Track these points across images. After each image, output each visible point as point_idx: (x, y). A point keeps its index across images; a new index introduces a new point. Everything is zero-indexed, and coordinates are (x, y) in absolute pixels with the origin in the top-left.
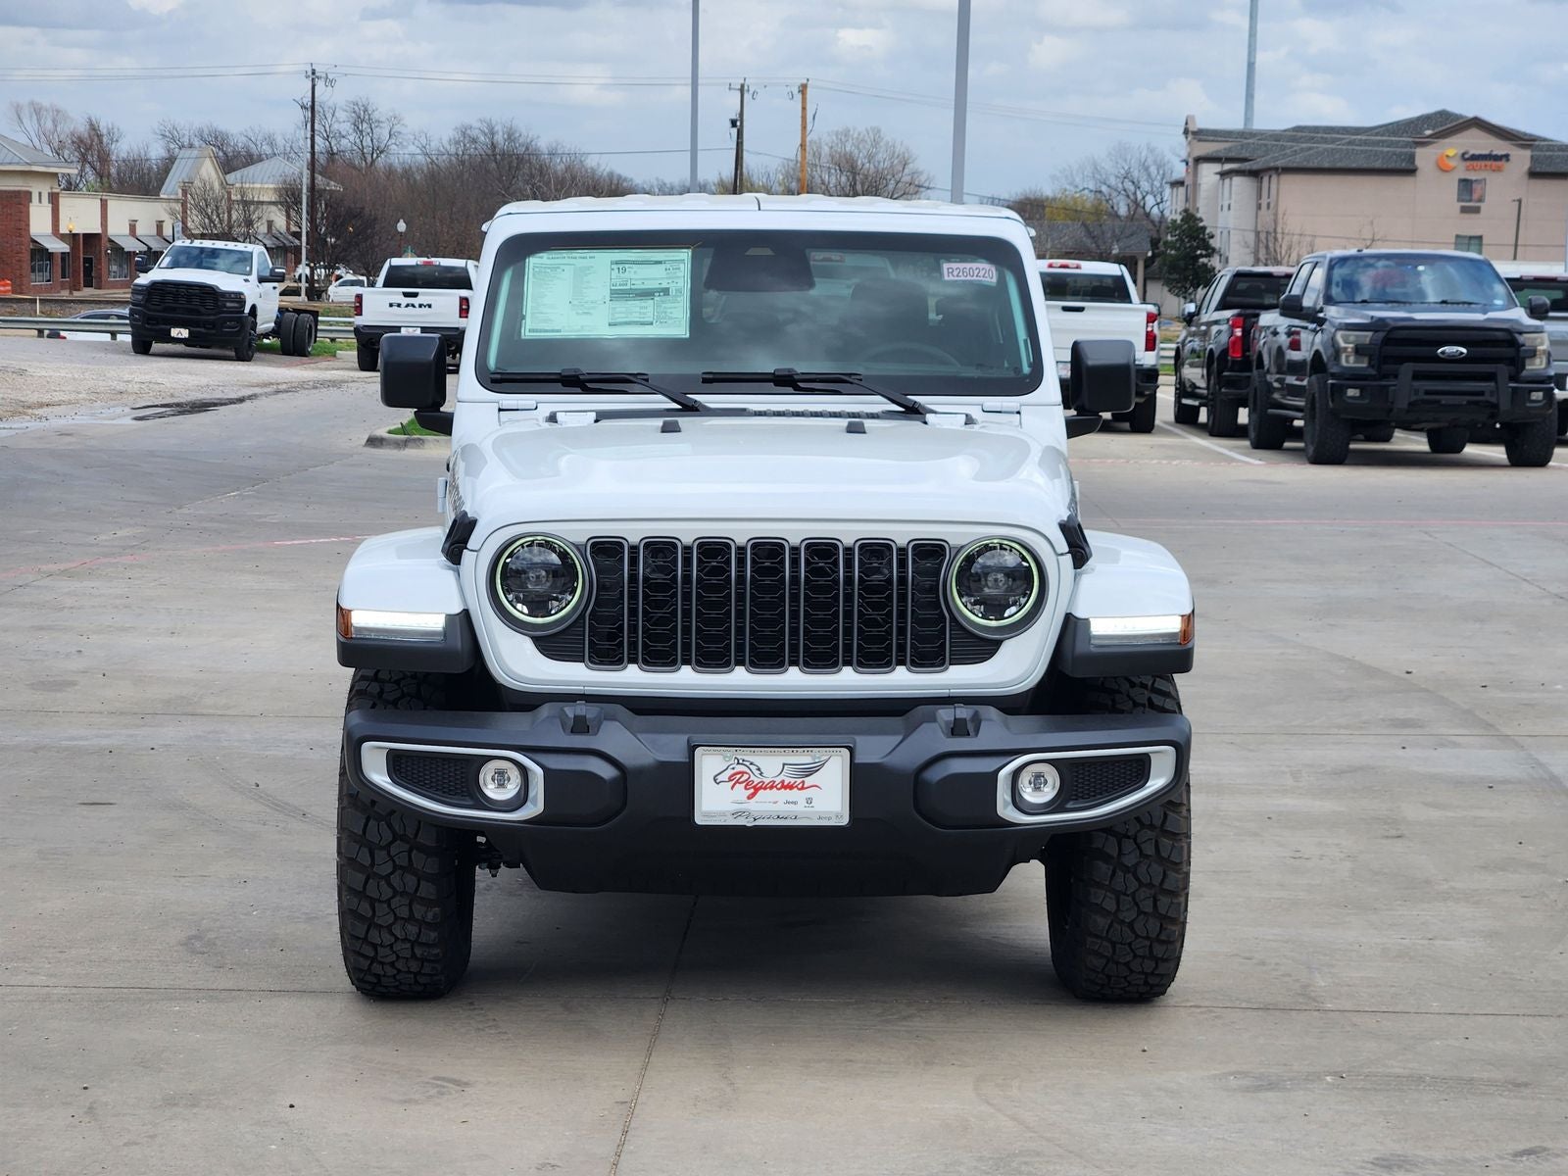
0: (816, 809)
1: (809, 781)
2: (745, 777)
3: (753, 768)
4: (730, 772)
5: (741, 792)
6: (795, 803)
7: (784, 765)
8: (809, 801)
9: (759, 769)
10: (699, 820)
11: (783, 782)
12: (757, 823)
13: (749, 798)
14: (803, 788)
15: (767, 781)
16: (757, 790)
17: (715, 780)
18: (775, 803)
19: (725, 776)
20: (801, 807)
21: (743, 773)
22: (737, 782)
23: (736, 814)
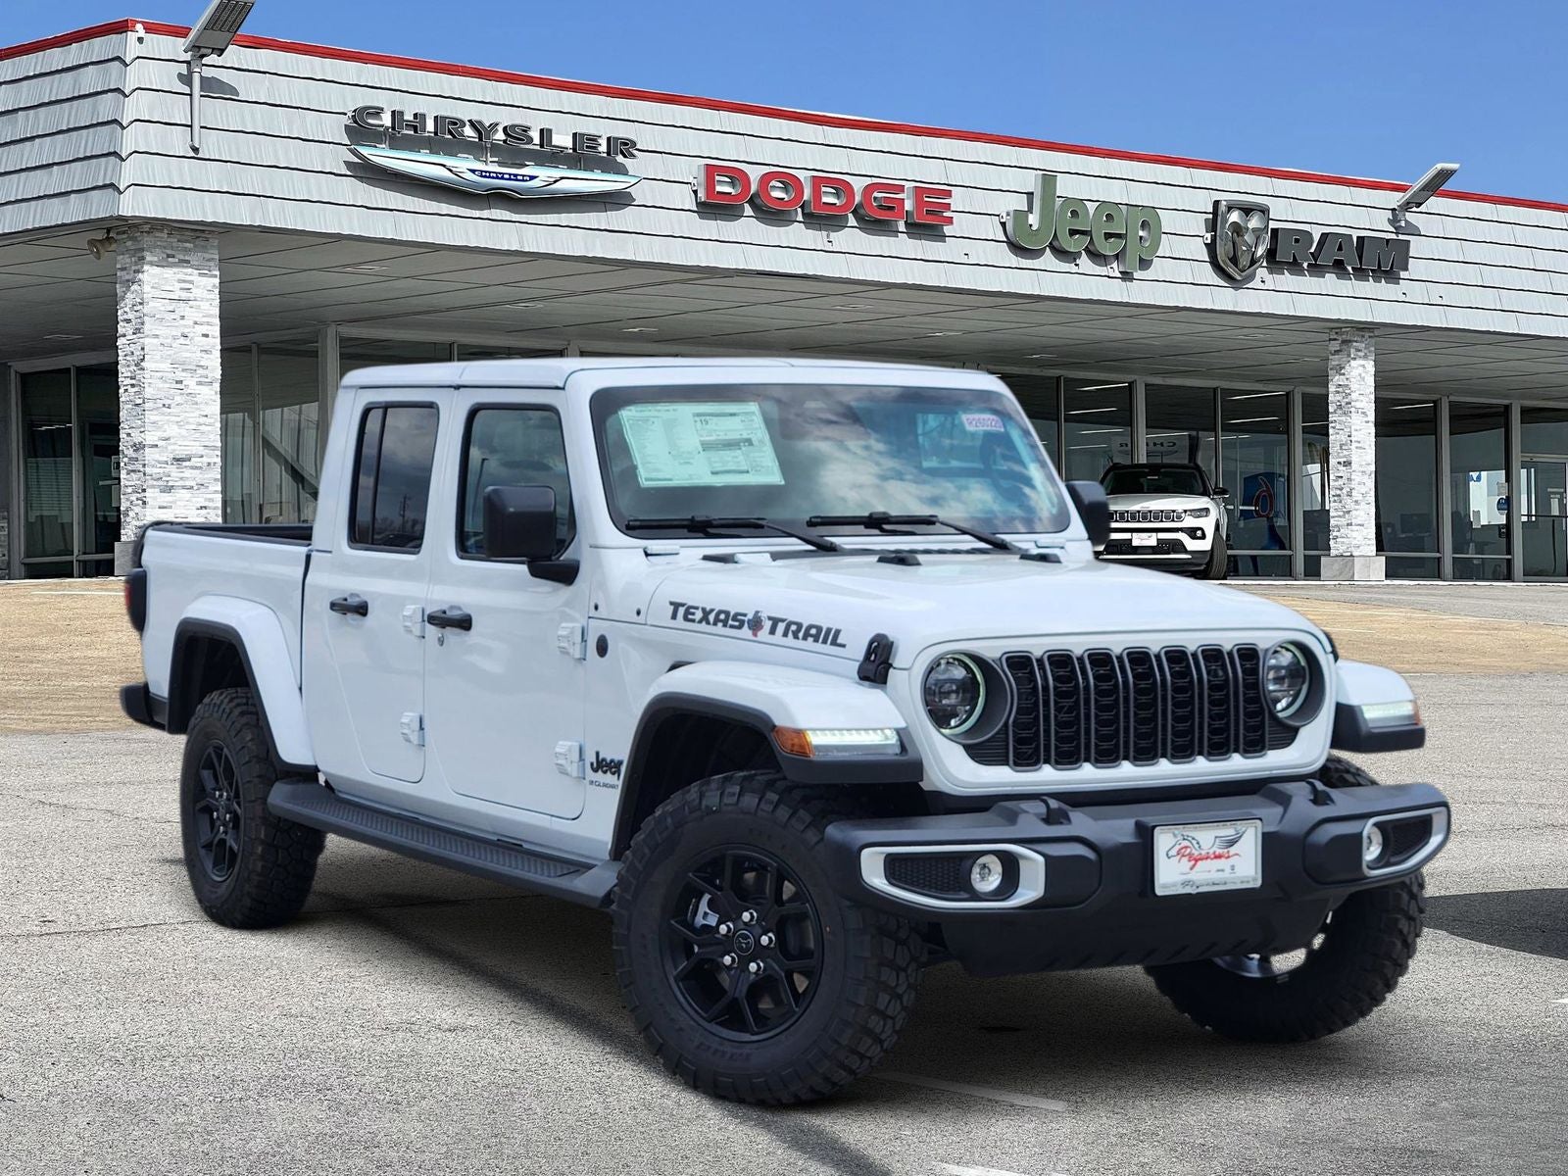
0: (1238, 874)
1: (1233, 850)
2: (1189, 850)
3: (1194, 842)
4: (1178, 847)
5: (1186, 864)
6: (1223, 871)
7: (1216, 837)
8: (1233, 868)
9: (1198, 843)
10: (1159, 892)
11: (1214, 853)
12: (1201, 890)
13: (1191, 869)
14: (1228, 857)
15: (1203, 852)
16: (1196, 861)
17: (1167, 855)
18: (1209, 871)
19: (1173, 852)
20: (1227, 875)
21: (1186, 847)
22: (1183, 856)
23: (1185, 884)
